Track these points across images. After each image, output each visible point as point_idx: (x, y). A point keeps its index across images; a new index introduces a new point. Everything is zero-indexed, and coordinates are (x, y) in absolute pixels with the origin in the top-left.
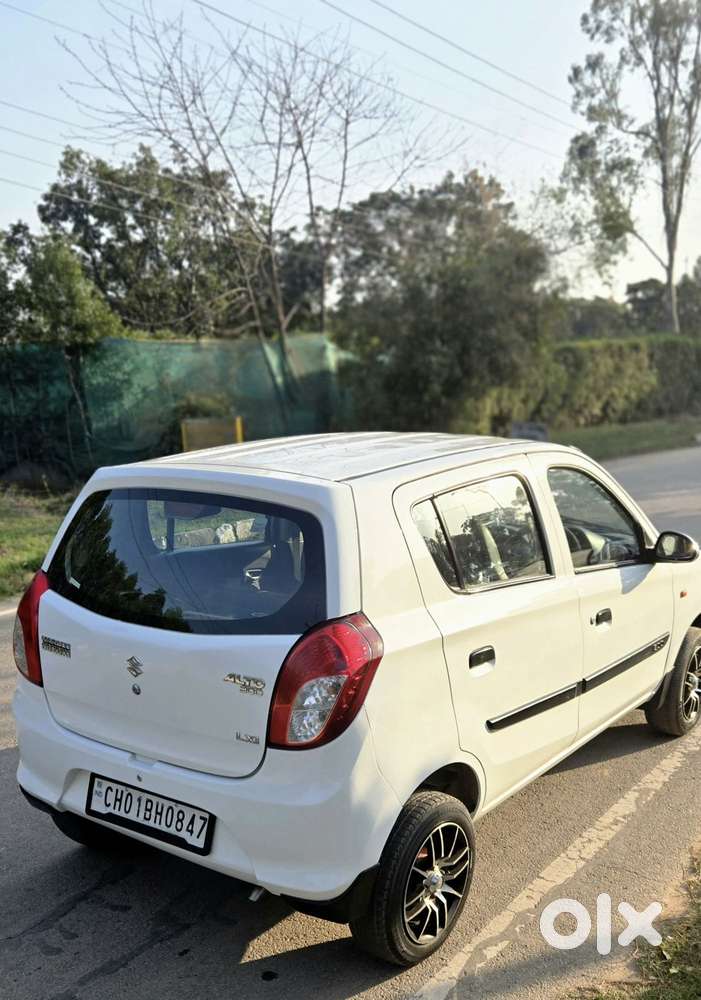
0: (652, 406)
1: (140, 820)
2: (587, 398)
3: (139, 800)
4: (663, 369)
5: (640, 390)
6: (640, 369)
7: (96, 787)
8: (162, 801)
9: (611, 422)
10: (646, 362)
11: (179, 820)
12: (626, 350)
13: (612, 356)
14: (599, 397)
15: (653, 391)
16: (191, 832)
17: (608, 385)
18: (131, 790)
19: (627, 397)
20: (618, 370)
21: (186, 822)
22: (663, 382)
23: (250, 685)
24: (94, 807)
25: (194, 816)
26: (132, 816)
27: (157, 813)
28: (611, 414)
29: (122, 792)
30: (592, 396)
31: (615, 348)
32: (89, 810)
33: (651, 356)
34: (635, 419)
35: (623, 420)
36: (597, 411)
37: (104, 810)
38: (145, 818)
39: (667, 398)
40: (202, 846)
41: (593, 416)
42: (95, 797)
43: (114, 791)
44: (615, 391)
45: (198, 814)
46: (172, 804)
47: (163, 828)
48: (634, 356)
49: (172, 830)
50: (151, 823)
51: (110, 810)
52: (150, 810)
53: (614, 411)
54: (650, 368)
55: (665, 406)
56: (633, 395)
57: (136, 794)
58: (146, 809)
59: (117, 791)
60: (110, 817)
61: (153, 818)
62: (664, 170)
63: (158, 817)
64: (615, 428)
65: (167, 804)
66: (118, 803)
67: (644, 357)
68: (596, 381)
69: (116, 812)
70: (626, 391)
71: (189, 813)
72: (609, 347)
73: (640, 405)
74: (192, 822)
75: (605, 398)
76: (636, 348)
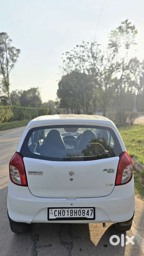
0: (13, 119)
1: (69, 216)
2: (1, 117)
3: (68, 211)
4: (14, 112)
5: (10, 116)
6: (10, 112)
7: (50, 212)
8: (76, 209)
9: (6, 122)
10: (11, 111)
11: (83, 213)
12: (7, 108)
13: (5, 109)
14: (3, 117)
15: (13, 116)
16: (88, 215)
17: (5, 115)
18: (63, 209)
19: (9, 117)
20: (6, 112)
21: (86, 213)
22: (14, 114)
23: (110, 171)
24: (50, 218)
25: (88, 210)
26: (66, 216)
27: (75, 213)
28: (6, 120)
29: (61, 210)
30: (2, 117)
31: (5, 108)
32: (49, 219)
33: (11, 109)
34: (10, 121)
35: (8, 121)
36: (3, 120)
37: (55, 218)
38: (71, 215)
39: (15, 117)
40: (93, 217)
41: (3, 121)
42: (50, 215)
43: (58, 211)
44: (6, 116)
45: (89, 209)
46: (80, 209)
47: (78, 216)
48: (8, 109)
49: (82, 216)
50: (73, 216)
51: (57, 217)
52: (72, 213)
53: (7, 120)
54: (12, 112)
55: (15, 119)
56: (10, 117)
57: (66, 210)
58: (71, 213)
59: (59, 211)
60: (57, 219)
61: (74, 215)
62: (4, 76)
63: (76, 214)
64: (8, 123)
65: (78, 209)
66: (60, 214)
67: (10, 109)
68: (3, 114)
69: (60, 217)
70: (8, 116)
71: (86, 210)
72: (4, 107)
73: (11, 119)
74: (88, 212)
75: (5, 117)
76: (9, 108)
